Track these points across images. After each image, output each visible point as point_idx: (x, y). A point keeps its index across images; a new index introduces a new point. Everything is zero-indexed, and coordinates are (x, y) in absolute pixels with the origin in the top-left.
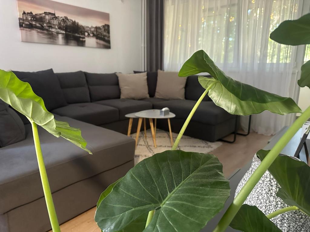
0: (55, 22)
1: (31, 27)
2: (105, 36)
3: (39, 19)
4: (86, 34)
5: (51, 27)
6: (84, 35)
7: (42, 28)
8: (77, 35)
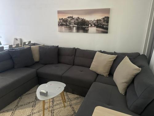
0: (73, 21)
1: (62, 25)
2: (103, 25)
3: (65, 21)
4: (90, 25)
5: (70, 24)
6: (88, 26)
7: (66, 25)
8: (84, 26)
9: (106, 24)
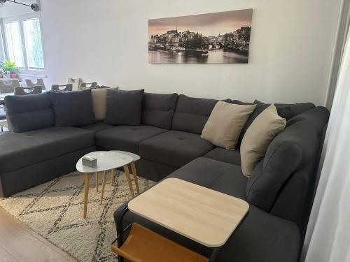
0: (177, 40)
1: (156, 49)
2: (238, 45)
3: (162, 40)
4: (210, 47)
5: (172, 46)
6: (208, 48)
7: (164, 49)
8: (198, 50)
9: (244, 42)
